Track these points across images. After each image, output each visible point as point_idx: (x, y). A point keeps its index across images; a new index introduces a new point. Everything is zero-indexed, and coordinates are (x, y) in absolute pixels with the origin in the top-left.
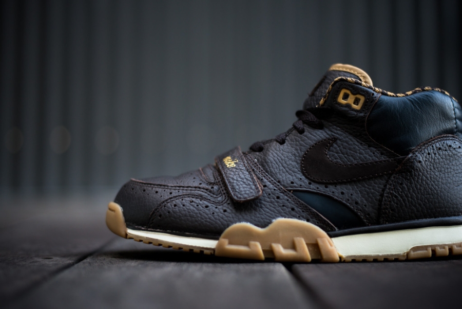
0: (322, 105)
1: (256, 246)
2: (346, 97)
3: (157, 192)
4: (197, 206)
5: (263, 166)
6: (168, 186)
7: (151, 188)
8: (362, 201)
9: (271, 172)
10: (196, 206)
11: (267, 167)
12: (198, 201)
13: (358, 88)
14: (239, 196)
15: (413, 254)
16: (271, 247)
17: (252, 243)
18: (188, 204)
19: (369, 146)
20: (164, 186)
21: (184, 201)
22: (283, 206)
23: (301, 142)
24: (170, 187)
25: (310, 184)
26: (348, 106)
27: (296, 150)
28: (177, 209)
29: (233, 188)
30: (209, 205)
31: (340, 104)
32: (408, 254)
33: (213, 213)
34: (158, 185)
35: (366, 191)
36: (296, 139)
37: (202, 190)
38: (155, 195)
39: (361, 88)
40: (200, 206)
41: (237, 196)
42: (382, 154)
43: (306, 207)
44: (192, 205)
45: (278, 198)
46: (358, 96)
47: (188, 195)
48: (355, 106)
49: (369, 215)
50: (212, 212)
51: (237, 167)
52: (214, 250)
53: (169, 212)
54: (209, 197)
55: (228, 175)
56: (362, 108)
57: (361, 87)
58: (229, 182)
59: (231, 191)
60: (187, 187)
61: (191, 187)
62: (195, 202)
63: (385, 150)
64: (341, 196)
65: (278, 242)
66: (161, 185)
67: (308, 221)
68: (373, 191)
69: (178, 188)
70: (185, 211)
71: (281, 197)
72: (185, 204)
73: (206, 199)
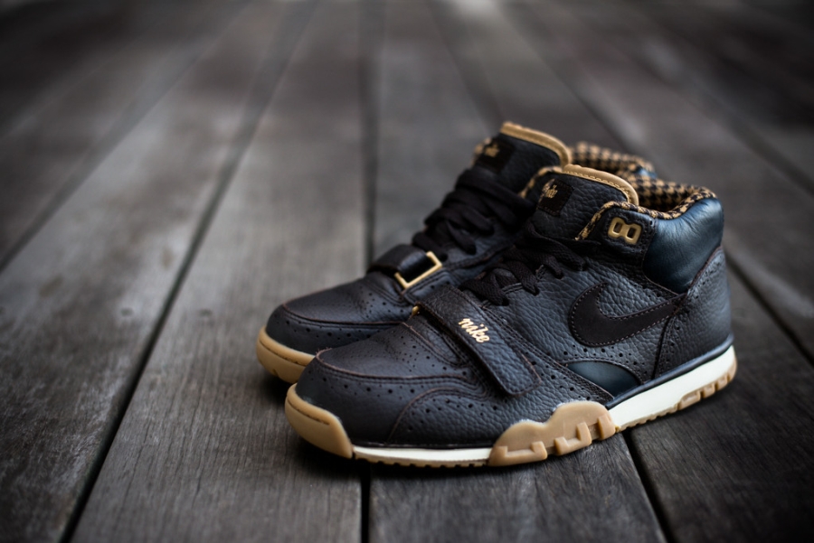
0: (586, 239)
1: (540, 446)
2: (618, 228)
3: (390, 391)
4: (458, 406)
5: (521, 332)
6: (402, 379)
7: (378, 385)
8: (640, 360)
9: (535, 340)
10: (455, 406)
11: (527, 333)
12: (455, 398)
13: (633, 216)
14: (514, 388)
15: (685, 404)
16: (555, 443)
17: (535, 444)
18: (445, 407)
19: (644, 287)
20: (396, 379)
21: (437, 402)
22: (561, 387)
23: (563, 292)
24: (406, 381)
25: (585, 350)
26: (621, 239)
27: (559, 303)
28: (432, 416)
29: (503, 378)
30: (473, 402)
31: (612, 239)
32: (679, 405)
33: (482, 414)
34: (385, 378)
35: (644, 346)
36: (554, 287)
37: (454, 380)
38: (390, 397)
39: (637, 216)
40: (462, 407)
41: (512, 389)
42: (659, 295)
43: (586, 382)
44: (451, 407)
45: (553, 377)
46: (634, 226)
47: (440, 392)
48: (629, 239)
49: (646, 372)
50: (479, 413)
51: (492, 341)
52: (487, 461)
53: (422, 422)
54: (469, 391)
55: (486, 356)
56: (638, 241)
57: (635, 213)
58: (494, 368)
59: (501, 383)
60: (431, 378)
61: (437, 377)
62: (453, 402)
63: (663, 290)
64: (620, 359)
65: (560, 435)
66: (390, 379)
67: (588, 399)
68: (650, 344)
69: (418, 381)
70: (443, 417)
71: (557, 376)
72: (441, 406)
73: (465, 395)
